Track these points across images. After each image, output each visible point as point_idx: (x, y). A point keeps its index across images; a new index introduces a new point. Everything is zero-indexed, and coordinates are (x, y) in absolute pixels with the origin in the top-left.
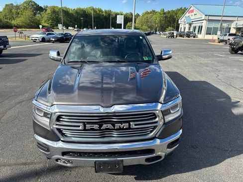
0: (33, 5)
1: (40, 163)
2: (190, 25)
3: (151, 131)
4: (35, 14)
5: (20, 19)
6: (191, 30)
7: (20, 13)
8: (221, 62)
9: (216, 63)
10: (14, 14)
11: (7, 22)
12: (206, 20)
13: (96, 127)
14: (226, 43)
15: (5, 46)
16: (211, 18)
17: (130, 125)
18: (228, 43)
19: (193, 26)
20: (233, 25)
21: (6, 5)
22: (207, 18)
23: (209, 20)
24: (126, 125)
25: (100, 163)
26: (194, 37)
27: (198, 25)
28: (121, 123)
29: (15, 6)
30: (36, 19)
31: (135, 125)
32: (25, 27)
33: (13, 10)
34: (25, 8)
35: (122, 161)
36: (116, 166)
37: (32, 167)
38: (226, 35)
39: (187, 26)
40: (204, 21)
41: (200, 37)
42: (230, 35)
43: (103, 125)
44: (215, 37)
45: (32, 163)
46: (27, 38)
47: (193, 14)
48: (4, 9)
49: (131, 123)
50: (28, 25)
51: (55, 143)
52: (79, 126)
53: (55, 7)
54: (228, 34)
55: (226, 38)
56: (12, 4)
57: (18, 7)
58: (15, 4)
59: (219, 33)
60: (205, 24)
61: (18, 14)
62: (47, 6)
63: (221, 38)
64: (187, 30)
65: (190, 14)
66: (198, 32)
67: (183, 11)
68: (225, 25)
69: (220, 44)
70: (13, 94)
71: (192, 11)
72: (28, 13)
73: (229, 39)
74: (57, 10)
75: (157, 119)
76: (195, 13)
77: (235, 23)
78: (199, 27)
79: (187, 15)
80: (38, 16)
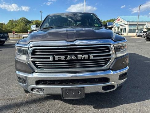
0: (25, 20)
1: (20, 98)
2: (118, 28)
3: (106, 63)
4: (26, 25)
5: (17, 28)
6: (119, 31)
7: (17, 25)
8: (141, 45)
9: (138, 45)
10: (14, 25)
11: (10, 30)
12: (128, 24)
13: (63, 58)
14: (142, 37)
15: (6, 39)
16: (131, 23)
17: (89, 56)
18: (143, 37)
19: (120, 28)
20: (145, 27)
21: (10, 21)
22: (128, 23)
23: (130, 25)
24: (86, 56)
25: (66, 90)
26: (121, 35)
27: (124, 27)
28: (82, 54)
29: (15, 21)
30: (26, 28)
31: (94, 56)
32: (20, 32)
33: (14, 23)
34: (21, 22)
35: (84, 87)
36: (79, 93)
37: (14, 101)
38: (141, 32)
39: (117, 29)
40: (127, 25)
41: (125, 34)
42: (144, 32)
43: (68, 56)
44: (135, 34)
45: (14, 99)
46: (20, 37)
47: (120, 21)
48: (9, 23)
49: (90, 55)
50: (22, 31)
51: (31, 75)
52: (49, 58)
53: (38, 21)
54: (142, 32)
55: (142, 34)
56: (13, 20)
57: (16, 21)
58: (14, 20)
59: (137, 31)
60: (127, 27)
61: (16, 25)
62: (33, 20)
63: (138, 34)
64: (116, 31)
65: (118, 22)
66: (124, 32)
67: (113, 21)
68: (140, 27)
69: (138, 38)
70: (8, 61)
71: (119, 20)
72: (22, 24)
73: (143, 35)
74: (39, 22)
75: (111, 52)
76: (121, 21)
77: (146, 26)
78: (124, 29)
79: (116, 22)
80: (28, 26)
